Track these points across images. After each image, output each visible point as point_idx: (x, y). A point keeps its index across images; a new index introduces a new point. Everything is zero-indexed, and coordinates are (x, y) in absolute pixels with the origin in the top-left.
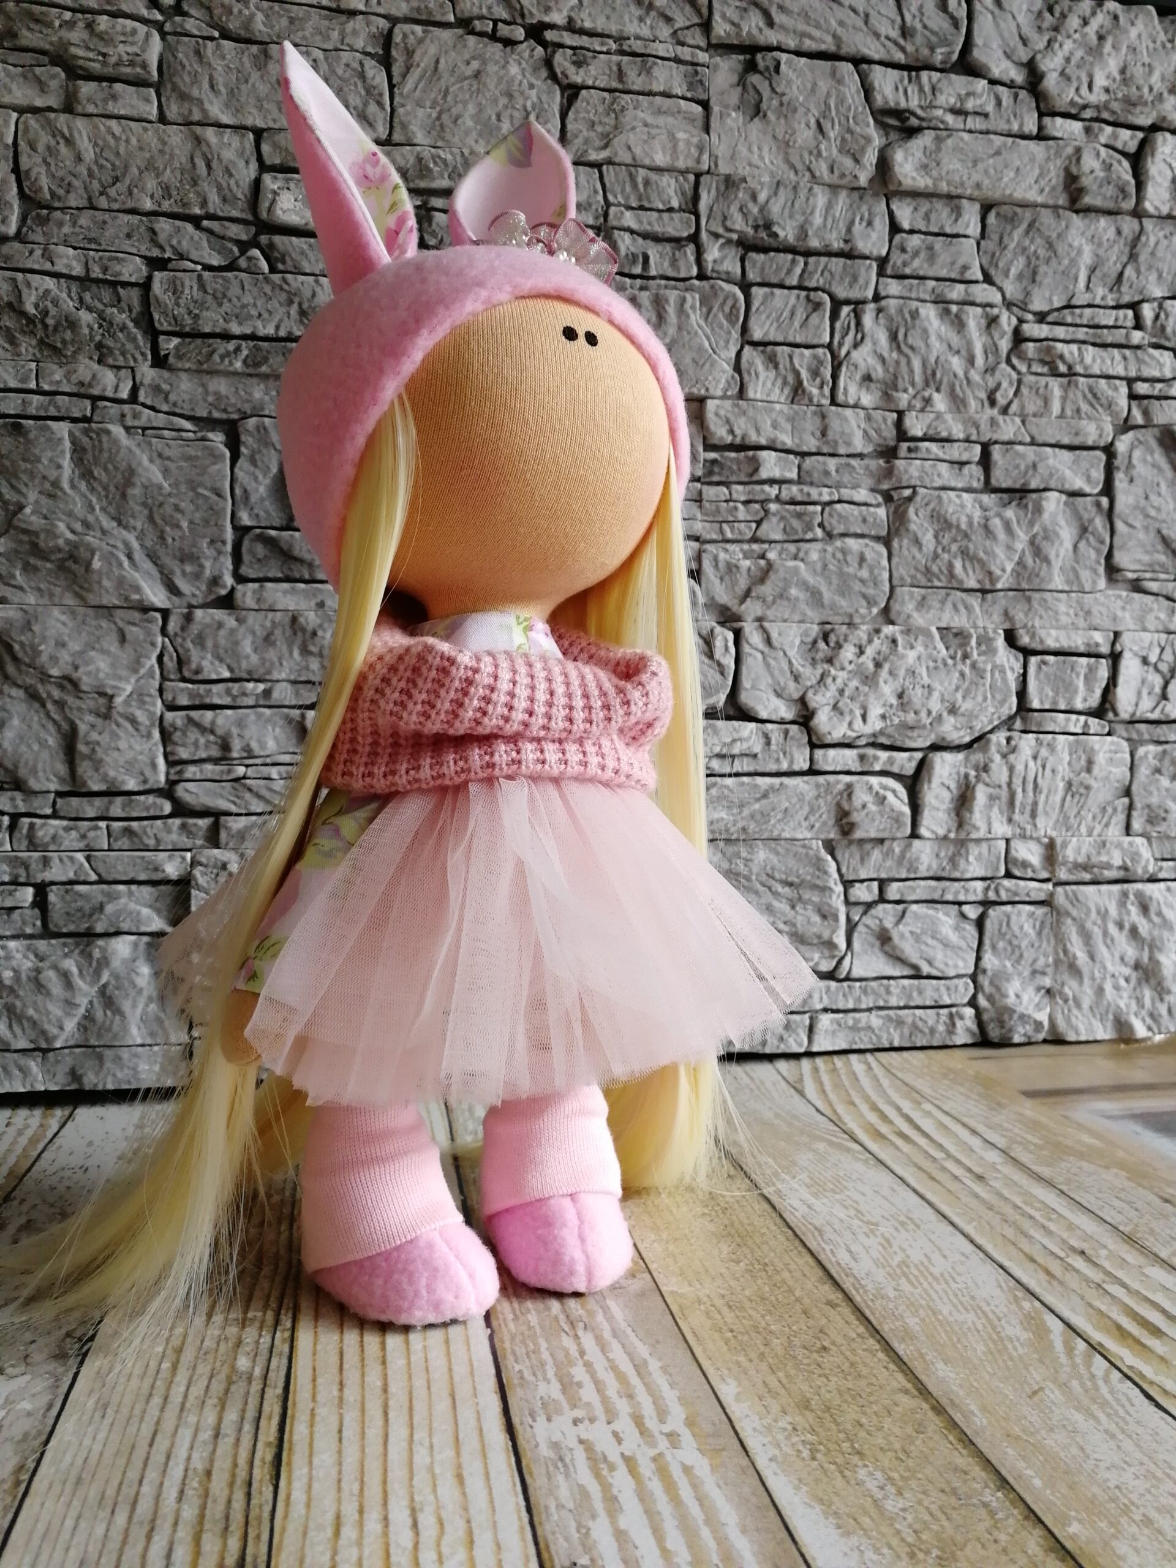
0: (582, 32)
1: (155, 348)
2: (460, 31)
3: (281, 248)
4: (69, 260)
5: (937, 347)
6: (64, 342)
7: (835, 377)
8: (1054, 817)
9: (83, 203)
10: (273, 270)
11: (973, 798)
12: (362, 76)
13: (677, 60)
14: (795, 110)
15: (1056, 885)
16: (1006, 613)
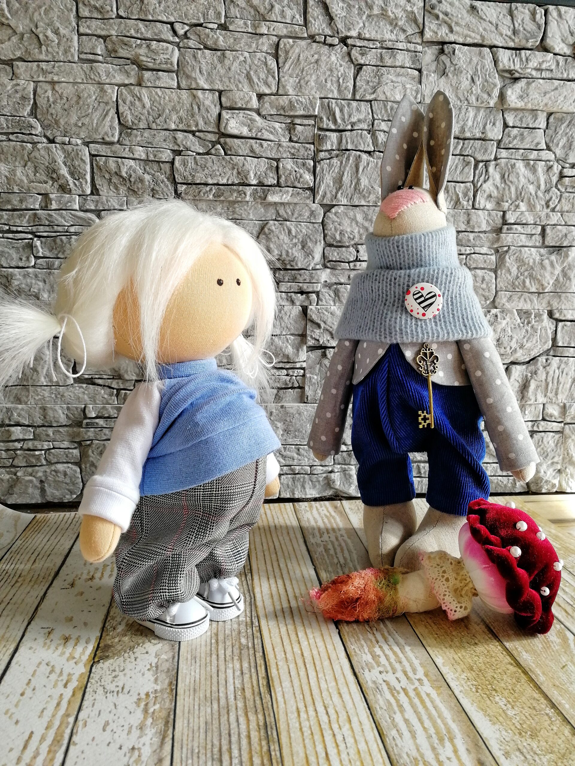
0: (365, 39)
1: (176, 191)
2: (309, 41)
3: (229, 144)
4: (140, 153)
5: (523, 180)
6: (138, 188)
7: (475, 196)
8: (566, 394)
9: (146, 126)
10: (226, 154)
11: (529, 386)
12: (266, 64)
13: (408, 50)
14: (461, 72)
15: (565, 424)
16: (549, 303)
